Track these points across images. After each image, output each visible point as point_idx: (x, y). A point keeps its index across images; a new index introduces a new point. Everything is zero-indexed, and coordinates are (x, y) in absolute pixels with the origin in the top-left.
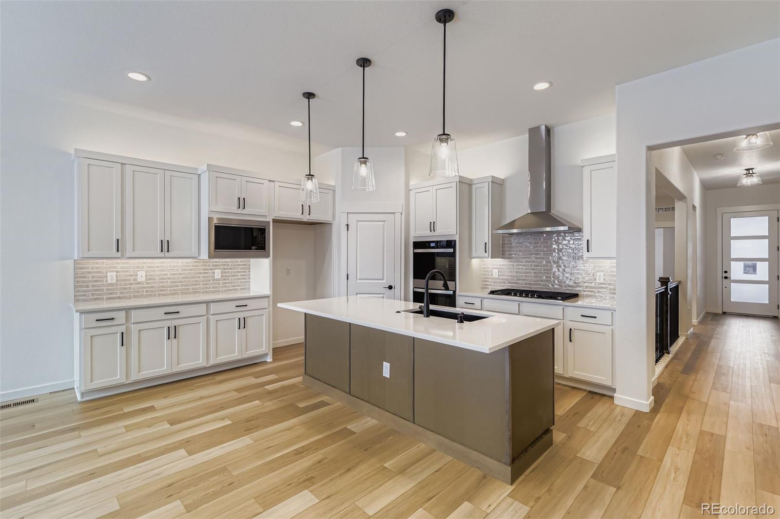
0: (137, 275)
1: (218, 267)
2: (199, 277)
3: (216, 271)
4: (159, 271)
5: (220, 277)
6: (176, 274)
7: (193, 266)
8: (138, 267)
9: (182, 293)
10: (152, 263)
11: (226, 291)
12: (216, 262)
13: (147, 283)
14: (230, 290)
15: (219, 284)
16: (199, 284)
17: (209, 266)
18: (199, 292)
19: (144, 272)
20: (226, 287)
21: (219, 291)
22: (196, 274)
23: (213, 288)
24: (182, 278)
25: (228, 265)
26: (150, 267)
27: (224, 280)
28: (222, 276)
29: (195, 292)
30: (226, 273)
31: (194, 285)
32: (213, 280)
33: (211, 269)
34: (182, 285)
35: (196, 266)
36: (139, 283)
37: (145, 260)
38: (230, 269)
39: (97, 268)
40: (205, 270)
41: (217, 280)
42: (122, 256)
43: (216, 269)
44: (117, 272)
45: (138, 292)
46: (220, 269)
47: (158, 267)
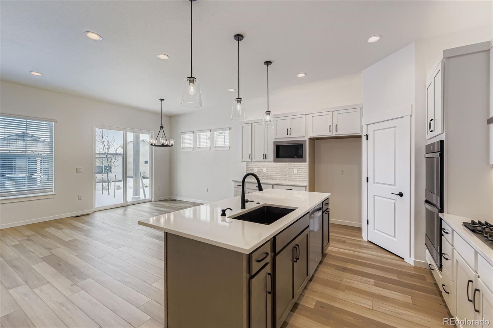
0: (263, 169)
1: (295, 167)
2: (287, 172)
3: (295, 169)
4: (271, 168)
5: (296, 173)
6: (277, 170)
7: (284, 166)
8: (264, 166)
9: (279, 179)
10: (268, 164)
11: (300, 181)
12: (295, 164)
13: (267, 173)
14: (302, 181)
15: (296, 176)
16: (287, 176)
17: (291, 166)
18: (287, 180)
19: (265, 168)
20: (300, 179)
21: (296, 180)
22: (285, 170)
23: (294, 178)
24: (279, 172)
25: (301, 166)
26: (268, 166)
27: (299, 174)
28: (298, 172)
29: (285, 180)
30: (300, 170)
31: (285, 176)
32: (293, 174)
33: (293, 168)
34: (279, 176)
35: (286, 166)
36: (264, 173)
37: (258, 163)
38: (302, 169)
39: (252, 166)
40: (290, 168)
41: (295, 174)
42: (252, 161)
43: (295, 168)
44: (257, 168)
45: (263, 177)
46: (297, 168)
47: (270, 166)
